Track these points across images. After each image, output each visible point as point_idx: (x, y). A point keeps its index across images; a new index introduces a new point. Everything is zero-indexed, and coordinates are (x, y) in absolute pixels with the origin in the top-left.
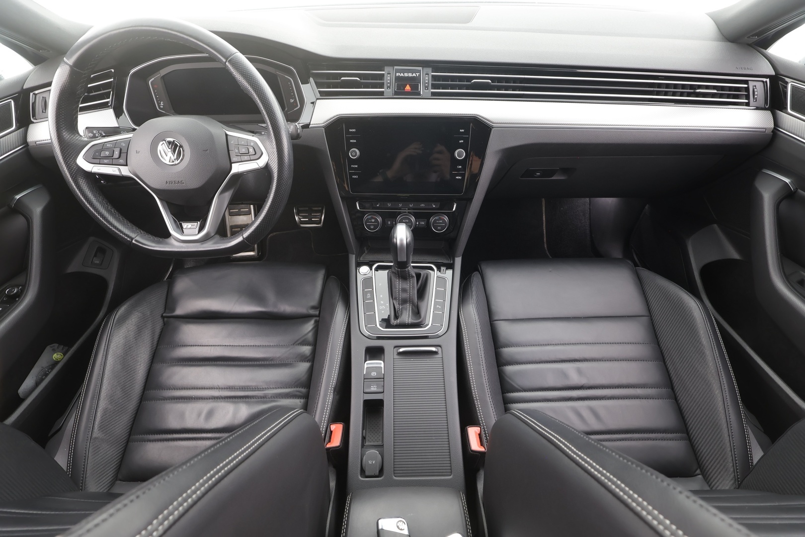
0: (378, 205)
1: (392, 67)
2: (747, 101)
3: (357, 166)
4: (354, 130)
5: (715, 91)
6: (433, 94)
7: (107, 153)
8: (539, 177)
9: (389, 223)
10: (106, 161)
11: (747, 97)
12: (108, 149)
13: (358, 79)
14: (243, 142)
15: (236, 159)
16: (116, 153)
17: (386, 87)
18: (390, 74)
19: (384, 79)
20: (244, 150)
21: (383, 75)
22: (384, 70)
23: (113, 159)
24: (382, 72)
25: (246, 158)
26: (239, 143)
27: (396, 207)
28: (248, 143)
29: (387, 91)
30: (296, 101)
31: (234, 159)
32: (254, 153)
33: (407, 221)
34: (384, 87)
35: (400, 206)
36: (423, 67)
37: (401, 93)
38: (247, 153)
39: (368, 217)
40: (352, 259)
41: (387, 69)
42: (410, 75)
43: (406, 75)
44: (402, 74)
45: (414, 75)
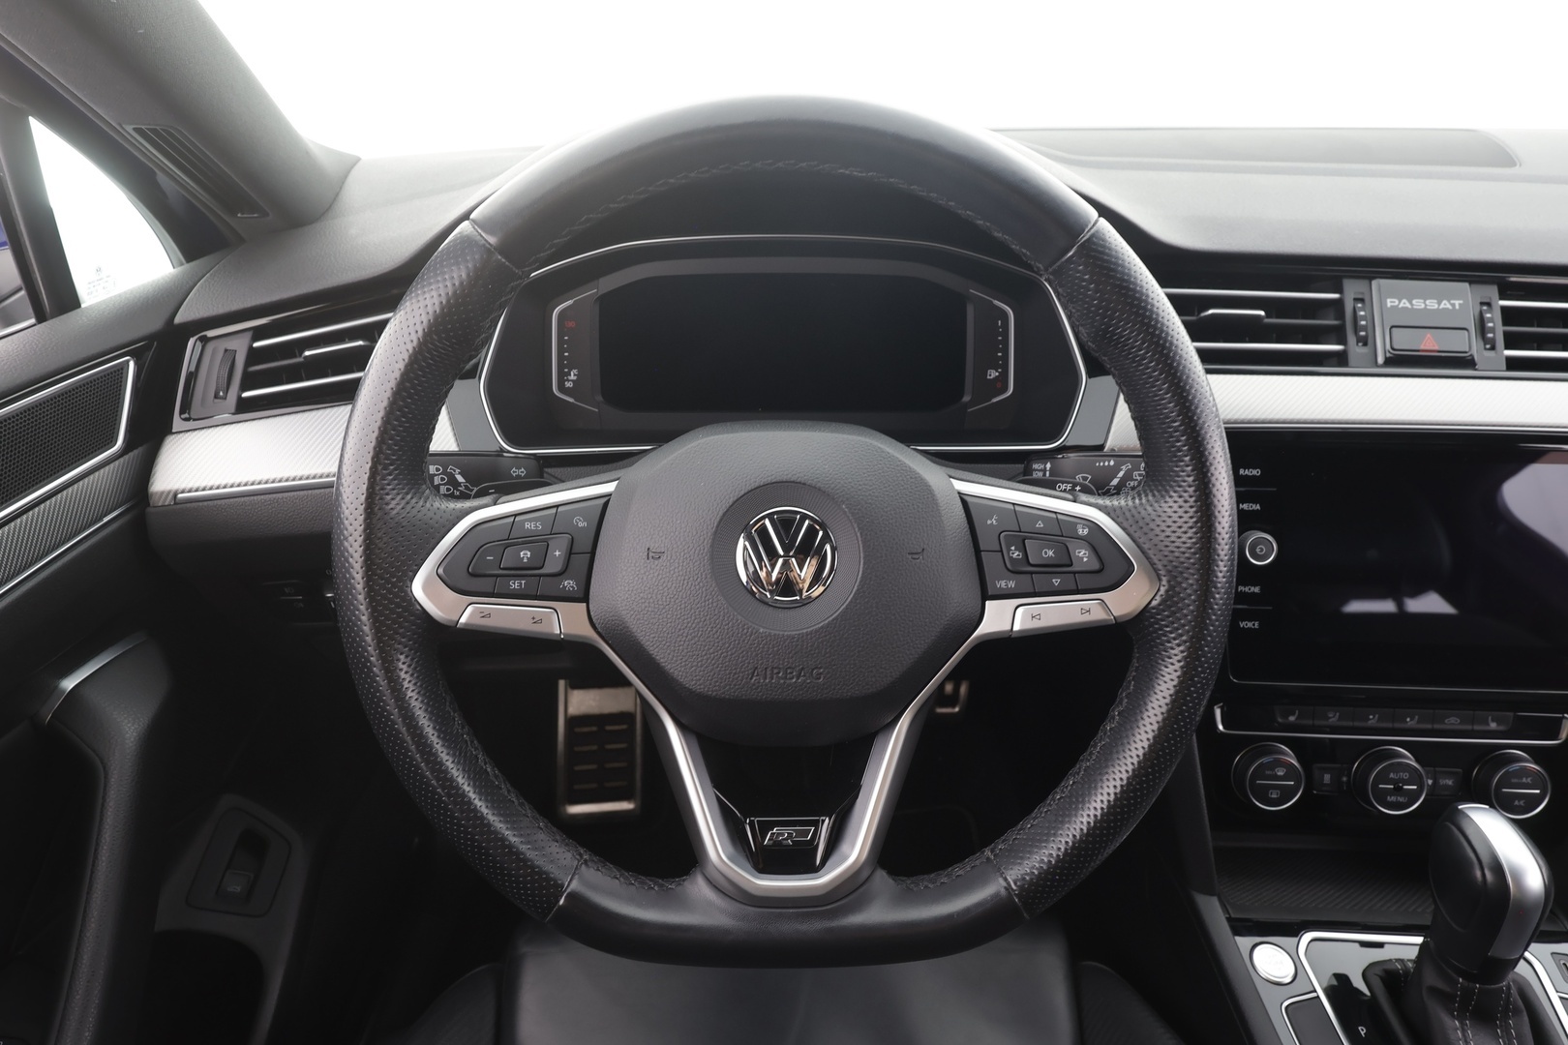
0: (1292, 718)
1: (1366, 282)
3: (1257, 590)
4: (1256, 472)
6: (1513, 364)
7: (525, 555)
9: (1327, 778)
10: (515, 585)
12: (528, 540)
13: (1262, 313)
14: (1040, 525)
15: (1012, 584)
16: (557, 553)
17: (1351, 339)
18: (1362, 300)
19: (1341, 315)
20: (1050, 553)
21: (1338, 305)
22: (1339, 290)
23: (540, 576)
24: (1336, 296)
25: (1056, 581)
26: (1021, 527)
27: (1357, 724)
28: (1061, 529)
29: (1356, 350)
30: (1004, 375)
31: (1002, 584)
32: (1096, 566)
33: (1406, 776)
34: (1342, 341)
35: (1373, 720)
36: (1472, 281)
37: (1405, 363)
38: (1063, 564)
39: (1264, 760)
40: (1214, 912)
41: (1352, 288)
42: (1432, 304)
43: (1418, 304)
44: (1405, 303)
45: (1445, 304)
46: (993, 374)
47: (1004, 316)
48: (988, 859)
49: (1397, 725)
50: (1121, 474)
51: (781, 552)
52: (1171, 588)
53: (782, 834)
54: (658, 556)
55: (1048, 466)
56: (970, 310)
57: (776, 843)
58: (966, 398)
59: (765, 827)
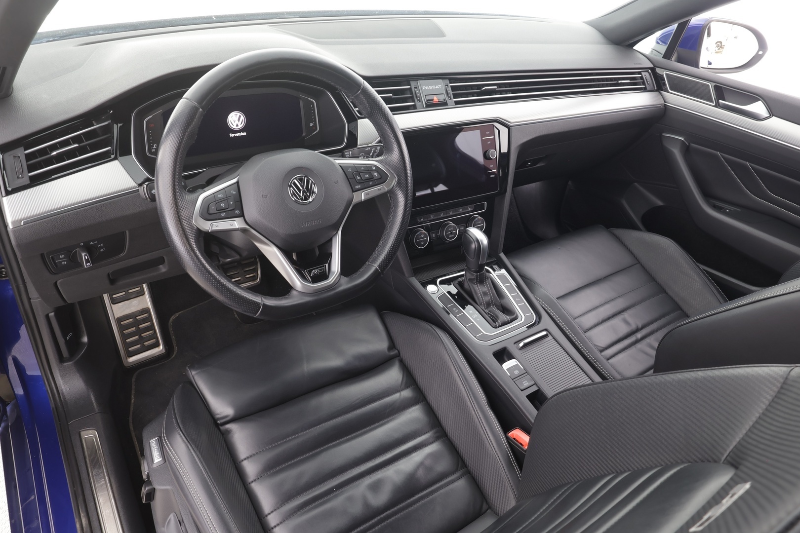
0: (422, 220)
1: (416, 82)
2: (644, 86)
5: (629, 81)
6: (457, 103)
7: (223, 205)
8: (530, 166)
9: (434, 235)
10: (223, 215)
11: (644, 84)
12: (222, 200)
13: (391, 95)
14: (362, 169)
15: (359, 186)
16: (231, 203)
17: (416, 100)
18: (416, 88)
19: (411, 93)
20: (368, 176)
21: (410, 89)
22: (410, 85)
23: (229, 211)
24: (409, 87)
25: (371, 183)
26: (357, 170)
27: (438, 217)
28: (368, 169)
29: (418, 104)
30: (315, 124)
31: (357, 187)
32: (380, 177)
33: (452, 229)
34: (413, 101)
35: (442, 215)
36: (442, 79)
37: (431, 105)
38: (371, 178)
39: (418, 234)
40: (415, 282)
41: (413, 84)
42: (434, 87)
43: (431, 87)
44: (427, 88)
45: (437, 87)
46: (312, 124)
47: (313, 103)
48: (369, 264)
49: (448, 215)
50: (372, 152)
51: (301, 188)
52: (398, 179)
53: (315, 271)
54: (266, 196)
55: (351, 153)
56: (301, 102)
57: (315, 275)
58: (304, 134)
59: (310, 272)
